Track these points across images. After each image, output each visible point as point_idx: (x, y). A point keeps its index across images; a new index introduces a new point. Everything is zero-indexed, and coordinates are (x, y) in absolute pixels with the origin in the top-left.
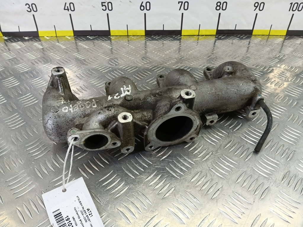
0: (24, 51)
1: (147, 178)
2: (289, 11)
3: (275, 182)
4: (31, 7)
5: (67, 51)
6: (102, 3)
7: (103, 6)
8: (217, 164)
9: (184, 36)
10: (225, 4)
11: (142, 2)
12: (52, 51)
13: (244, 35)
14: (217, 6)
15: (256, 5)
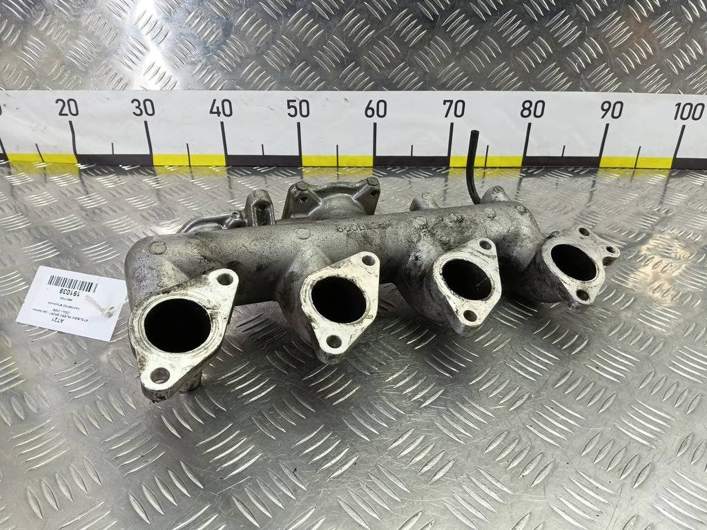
0: (125, 193)
1: (395, 441)
2: (676, 118)
3: (663, 453)
4: (142, 107)
5: (215, 196)
6: (289, 101)
7: (289, 107)
8: (540, 418)
9: (454, 168)
10: (540, 105)
11: (371, 101)
12: (183, 194)
13: (581, 168)
14: (525, 109)
15: (606, 106)
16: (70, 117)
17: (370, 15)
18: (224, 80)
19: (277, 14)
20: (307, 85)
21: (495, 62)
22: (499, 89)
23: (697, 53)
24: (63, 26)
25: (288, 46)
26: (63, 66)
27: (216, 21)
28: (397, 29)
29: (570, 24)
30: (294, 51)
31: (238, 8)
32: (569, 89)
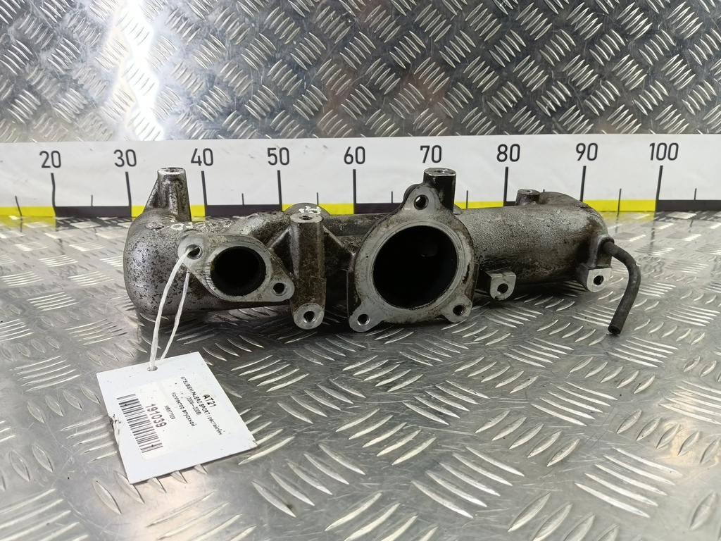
2: (652, 159)
4: (124, 158)
6: (269, 149)
7: (270, 155)
8: (521, 349)
10: (515, 149)
11: (349, 148)
14: (501, 153)
15: (581, 148)
16: (53, 170)
17: (346, 64)
18: (205, 129)
19: (258, 65)
20: (287, 132)
21: (468, 107)
22: (474, 134)
23: (662, 94)
24: (54, 79)
25: (269, 96)
26: (51, 119)
27: (199, 72)
28: (372, 78)
29: (536, 68)
30: (274, 100)
31: (220, 60)
32: (542, 132)
